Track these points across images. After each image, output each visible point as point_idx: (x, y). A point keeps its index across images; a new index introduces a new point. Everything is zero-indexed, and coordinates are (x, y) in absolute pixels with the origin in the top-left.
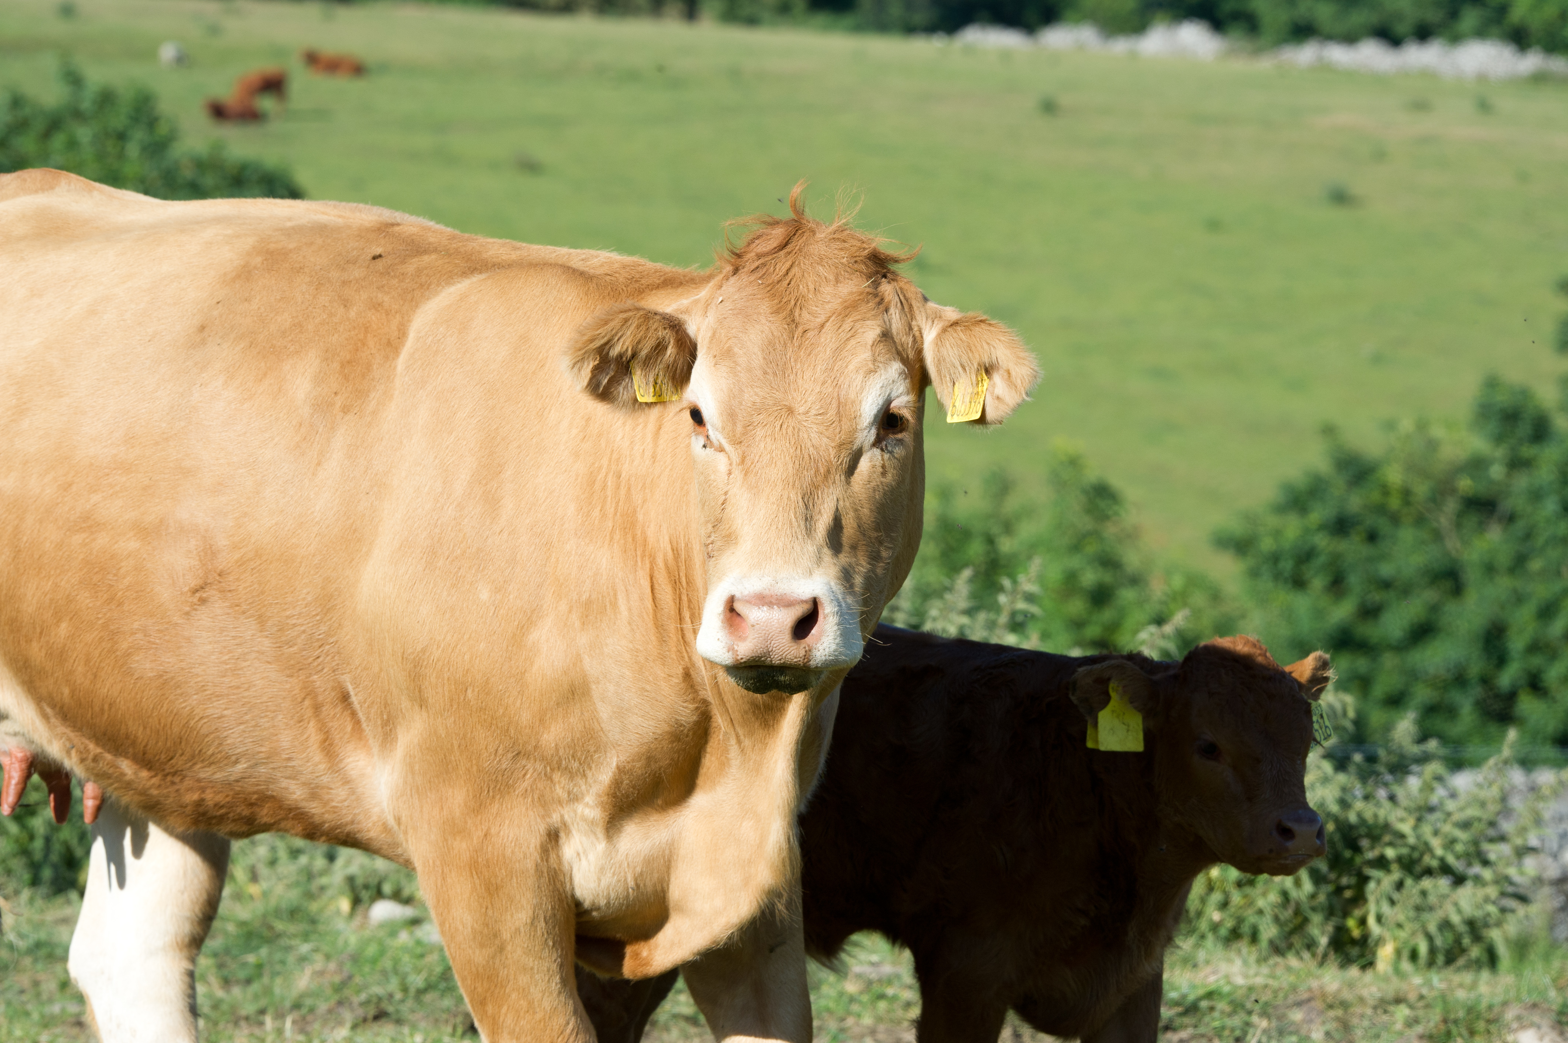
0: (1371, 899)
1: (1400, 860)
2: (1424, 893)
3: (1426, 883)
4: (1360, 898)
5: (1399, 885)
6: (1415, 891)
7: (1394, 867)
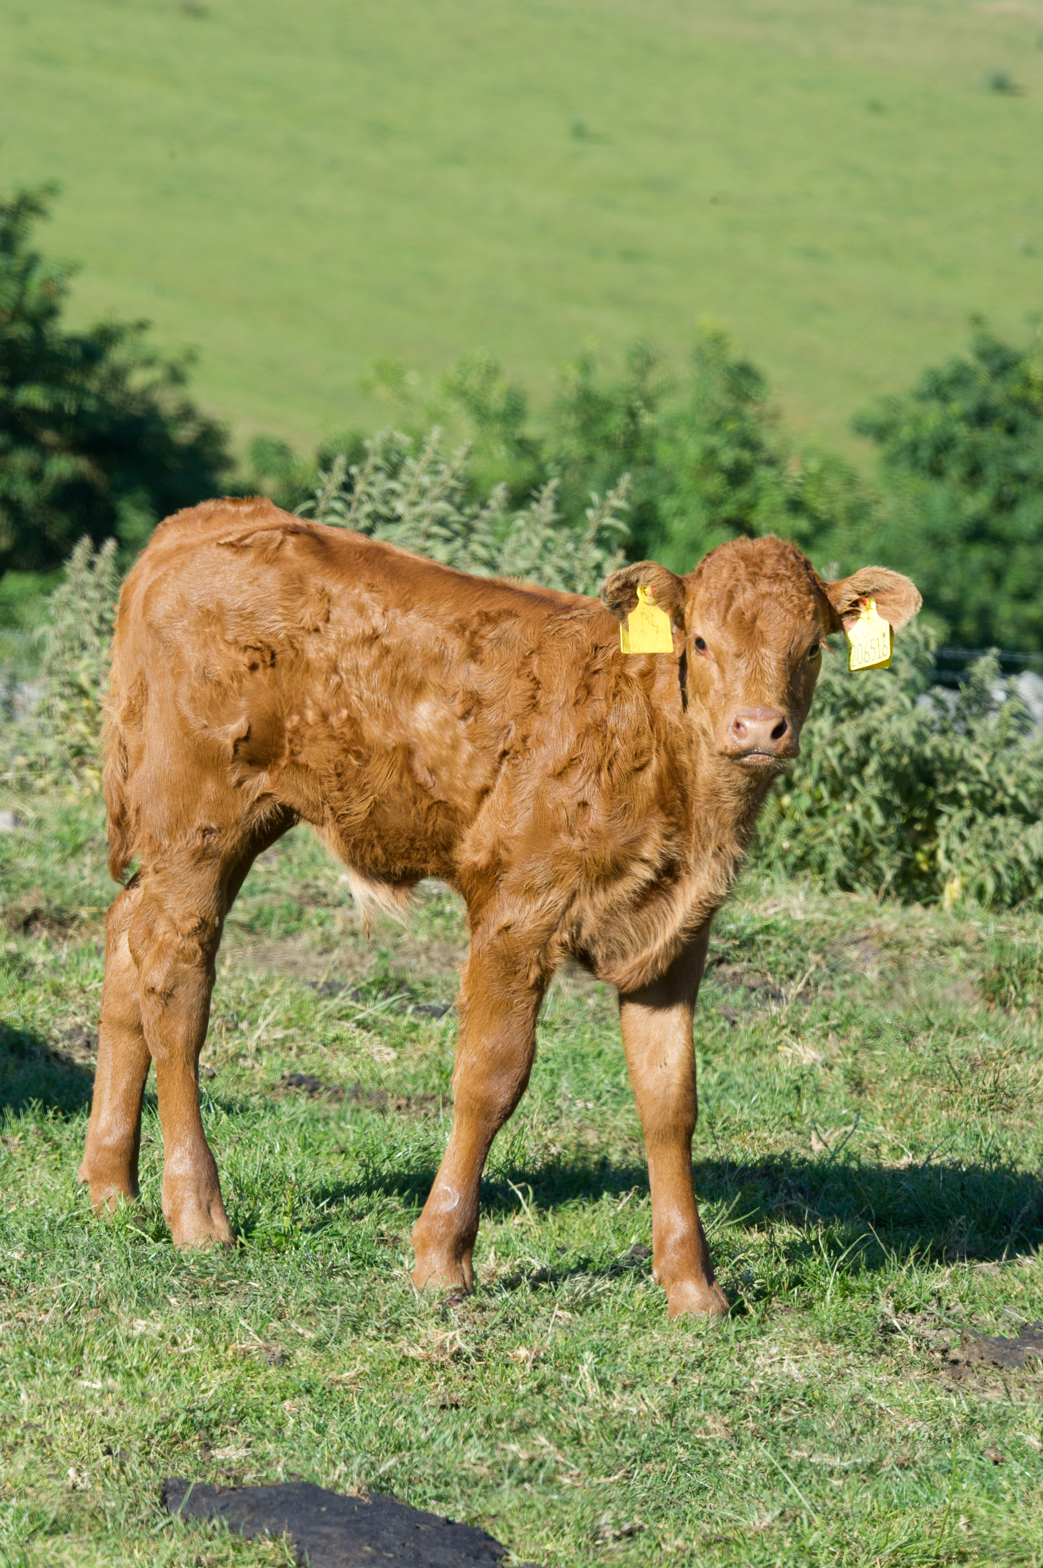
0: (942, 833)
1: (972, 795)
2: (994, 830)
3: (997, 821)
4: (930, 833)
5: (971, 822)
6: (986, 828)
7: (967, 803)
